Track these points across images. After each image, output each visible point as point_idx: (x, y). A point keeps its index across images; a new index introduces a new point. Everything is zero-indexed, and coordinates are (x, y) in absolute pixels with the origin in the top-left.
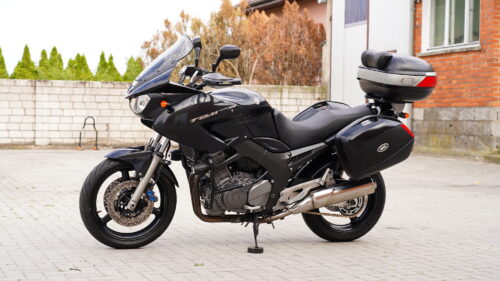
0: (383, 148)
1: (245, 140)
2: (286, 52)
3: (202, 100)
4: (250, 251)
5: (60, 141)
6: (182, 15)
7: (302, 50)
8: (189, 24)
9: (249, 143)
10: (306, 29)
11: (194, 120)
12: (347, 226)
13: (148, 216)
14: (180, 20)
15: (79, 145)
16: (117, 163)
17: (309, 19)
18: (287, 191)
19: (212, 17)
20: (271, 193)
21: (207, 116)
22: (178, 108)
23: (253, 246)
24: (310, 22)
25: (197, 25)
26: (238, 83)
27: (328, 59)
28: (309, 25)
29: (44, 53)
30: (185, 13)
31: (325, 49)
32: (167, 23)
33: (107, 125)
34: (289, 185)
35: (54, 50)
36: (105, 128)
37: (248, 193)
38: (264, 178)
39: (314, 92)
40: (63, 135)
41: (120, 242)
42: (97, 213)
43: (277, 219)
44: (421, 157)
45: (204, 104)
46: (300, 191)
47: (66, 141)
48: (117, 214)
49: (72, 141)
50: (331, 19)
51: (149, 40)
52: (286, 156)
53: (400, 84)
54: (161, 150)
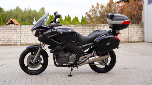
0: (108, 44)
1: (67, 42)
2: (130, 14)
3: (53, 31)
4: (69, 76)
6: (97, 4)
7: (135, 13)
8: (100, 7)
9: (69, 43)
10: (137, 6)
11: (49, 37)
12: (104, 68)
13: (39, 65)
14: (97, 5)
16: (29, 50)
17: (138, 3)
18: (81, 58)
19: (107, 4)
20: (76, 58)
21: (53, 35)
22: (45, 33)
23: (69, 74)
24: (138, 4)
25: (102, 7)
26: (61, 25)
27: (143, 15)
28: (138, 5)
29: (66, 17)
30: (98, 3)
31: (143, 12)
32: (93, 7)
34: (83, 56)
35: (69, 16)
37: (68, 58)
38: (74, 54)
39: (139, 26)
41: (31, 73)
42: (24, 65)
43: (79, 66)
45: (53, 32)
46: (86, 57)
48: (30, 65)
50: (144, 3)
51: (87, 12)
52: (81, 47)
53: (116, 24)
54: (41, 46)
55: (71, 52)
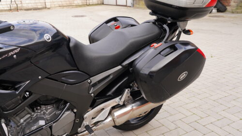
0: (182, 77)
5: (3, 9)
15: (10, 10)
33: (21, 1)
36: (20, 3)
40: (3, 6)
44: (137, 10)
46: (102, 109)
47: (5, 9)
49: (8, 9)
55: (59, 103)
